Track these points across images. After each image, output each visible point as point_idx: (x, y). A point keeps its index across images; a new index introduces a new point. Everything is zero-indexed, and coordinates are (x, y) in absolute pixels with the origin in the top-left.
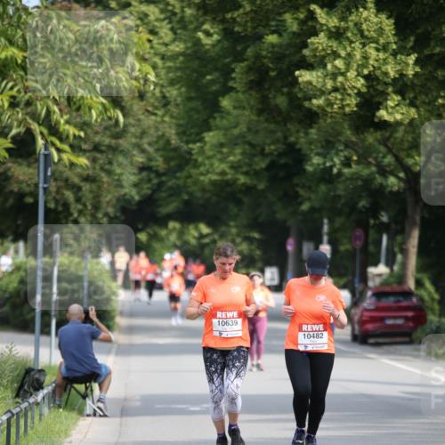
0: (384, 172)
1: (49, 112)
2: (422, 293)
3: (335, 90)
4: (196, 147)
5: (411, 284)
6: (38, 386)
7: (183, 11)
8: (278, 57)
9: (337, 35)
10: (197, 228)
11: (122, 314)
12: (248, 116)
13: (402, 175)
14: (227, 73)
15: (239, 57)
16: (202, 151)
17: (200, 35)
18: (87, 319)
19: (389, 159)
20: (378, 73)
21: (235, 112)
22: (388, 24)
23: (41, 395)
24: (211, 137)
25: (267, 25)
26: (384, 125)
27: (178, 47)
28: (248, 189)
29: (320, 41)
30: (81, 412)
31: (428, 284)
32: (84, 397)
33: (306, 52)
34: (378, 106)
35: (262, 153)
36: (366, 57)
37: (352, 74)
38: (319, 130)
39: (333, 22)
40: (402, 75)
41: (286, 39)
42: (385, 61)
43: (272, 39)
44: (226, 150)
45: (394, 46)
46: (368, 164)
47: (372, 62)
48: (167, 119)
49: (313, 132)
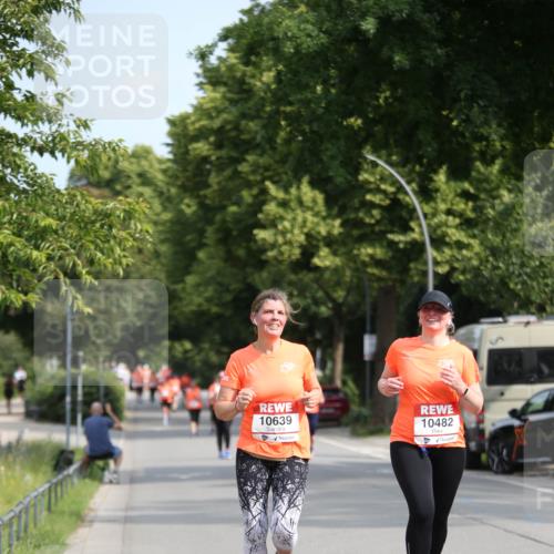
0: (317, 302)
1: (75, 265)
2: (347, 390)
3: (285, 243)
4: (179, 287)
5: (338, 383)
6: (69, 463)
7: (169, 190)
8: (237, 219)
9: (284, 204)
10: (182, 345)
11: (129, 409)
12: (217, 263)
13: (330, 305)
14: (202, 233)
15: (210, 222)
16: (184, 289)
17: (183, 207)
18: (105, 414)
19: (320, 294)
20: (313, 232)
21: (208, 262)
22: (320, 198)
23: (72, 469)
24: (191, 280)
25: (230, 199)
26: (317, 269)
27: (167, 216)
28: (219, 316)
29: (271, 208)
30: (101, 480)
31: (351, 384)
32: (103, 469)
33: (260, 216)
34: (312, 255)
35: (228, 290)
36: (305, 221)
37: (296, 231)
38: (269, 273)
39: (281, 195)
40: (329, 234)
41: (244, 208)
42: (318, 224)
43: (233, 209)
44: (202, 289)
45: (324, 214)
46: (305, 297)
47: (309, 224)
48: (158, 267)
49: (265, 274)
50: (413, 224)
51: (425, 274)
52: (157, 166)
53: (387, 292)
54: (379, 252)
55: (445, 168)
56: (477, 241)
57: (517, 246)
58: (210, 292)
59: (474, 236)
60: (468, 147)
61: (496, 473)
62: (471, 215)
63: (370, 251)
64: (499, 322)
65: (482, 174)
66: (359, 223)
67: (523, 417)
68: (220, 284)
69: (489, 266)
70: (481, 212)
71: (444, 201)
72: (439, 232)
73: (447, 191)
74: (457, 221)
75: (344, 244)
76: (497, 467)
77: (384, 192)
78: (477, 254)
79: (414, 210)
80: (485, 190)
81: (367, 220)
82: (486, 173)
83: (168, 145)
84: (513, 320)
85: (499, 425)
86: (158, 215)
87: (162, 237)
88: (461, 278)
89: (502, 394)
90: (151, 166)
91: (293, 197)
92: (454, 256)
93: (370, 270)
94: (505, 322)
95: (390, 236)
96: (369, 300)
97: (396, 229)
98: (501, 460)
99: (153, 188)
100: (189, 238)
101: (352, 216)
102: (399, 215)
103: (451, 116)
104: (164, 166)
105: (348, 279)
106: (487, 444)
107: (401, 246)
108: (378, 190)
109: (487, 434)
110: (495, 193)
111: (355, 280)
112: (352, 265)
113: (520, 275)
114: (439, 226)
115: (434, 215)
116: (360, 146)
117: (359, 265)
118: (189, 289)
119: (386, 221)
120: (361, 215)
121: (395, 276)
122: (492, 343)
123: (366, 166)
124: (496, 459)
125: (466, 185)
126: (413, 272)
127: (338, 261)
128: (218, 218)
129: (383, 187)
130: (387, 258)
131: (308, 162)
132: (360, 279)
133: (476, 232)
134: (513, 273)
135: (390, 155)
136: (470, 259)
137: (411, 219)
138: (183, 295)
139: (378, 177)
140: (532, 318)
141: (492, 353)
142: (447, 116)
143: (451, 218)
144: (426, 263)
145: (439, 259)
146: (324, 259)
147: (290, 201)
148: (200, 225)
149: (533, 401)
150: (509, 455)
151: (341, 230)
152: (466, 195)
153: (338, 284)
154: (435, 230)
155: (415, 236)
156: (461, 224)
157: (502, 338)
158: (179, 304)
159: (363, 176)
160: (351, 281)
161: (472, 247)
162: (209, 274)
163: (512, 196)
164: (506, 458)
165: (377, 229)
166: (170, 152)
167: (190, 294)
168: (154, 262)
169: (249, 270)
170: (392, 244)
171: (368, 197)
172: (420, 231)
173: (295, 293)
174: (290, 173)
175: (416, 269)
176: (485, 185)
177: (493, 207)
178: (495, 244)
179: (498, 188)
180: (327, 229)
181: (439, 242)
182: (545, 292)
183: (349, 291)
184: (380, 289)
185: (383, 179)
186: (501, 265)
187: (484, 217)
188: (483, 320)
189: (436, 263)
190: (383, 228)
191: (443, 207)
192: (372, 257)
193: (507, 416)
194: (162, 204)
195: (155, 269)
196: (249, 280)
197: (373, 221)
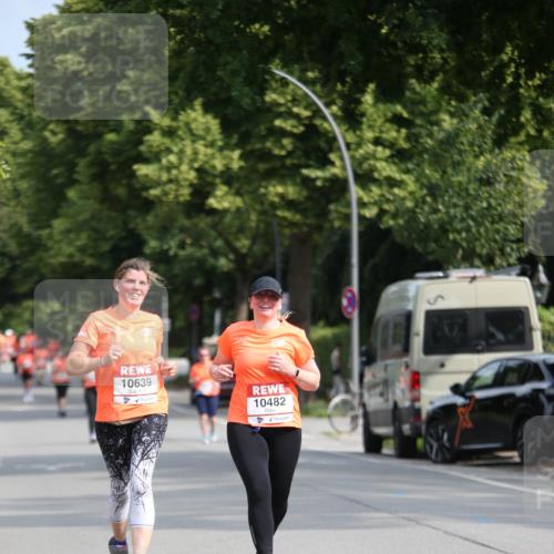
0: (215, 253)
4: (45, 233)
7: (30, 114)
8: (117, 150)
9: (170, 133)
12: (93, 205)
13: (232, 256)
14: (71, 167)
15: (82, 153)
16: (50, 236)
17: (47, 134)
19: (219, 243)
20: (207, 166)
21: (80, 202)
22: (214, 124)
24: (59, 224)
25: (106, 126)
26: (213, 211)
27: (27, 145)
29: (155, 138)
33: (143, 148)
34: (208, 195)
35: (106, 239)
36: (196, 153)
37: (184, 168)
38: (157, 216)
39: (166, 122)
40: (228, 168)
41: (124, 136)
42: (213, 157)
43: (111, 137)
44: (72, 236)
45: (220, 143)
46: (201, 247)
47: (201, 157)
48: (19, 209)
49: (150, 219)
50: (333, 157)
51: (347, 218)
52: (15, 82)
53: (302, 240)
54: (291, 191)
55: (372, 86)
56: (413, 178)
57: (460, 183)
58: (83, 239)
59: (407, 172)
60: (400, 61)
61: (435, 462)
62: (404, 145)
63: (280, 189)
64: (439, 278)
65: (419, 94)
66: (266, 156)
67: (468, 394)
68: (96, 231)
69: (426, 208)
70: (417, 141)
71: (371, 127)
72: (365, 166)
73: (375, 116)
74: (388, 152)
75: (248, 180)
76: (437, 455)
77: (297, 117)
78: (411, 193)
79: (335, 139)
80: (422, 114)
81: (277, 152)
82: (423, 93)
83: (29, 56)
84: (455, 274)
85: (439, 404)
86: (16, 143)
87: (21, 171)
88: (391, 222)
89: (442, 365)
90: (7, 83)
91: (181, 124)
92: (383, 195)
93: (280, 213)
94: (446, 277)
95: (305, 172)
96: (279, 250)
97: (311, 163)
98: (441, 447)
99: (10, 110)
100: (55, 172)
101: (258, 146)
102: (315, 145)
103: (379, 21)
104: (23, 83)
105: (253, 224)
106: (423, 428)
107: (319, 183)
108: (290, 115)
109: (424, 415)
110: (434, 118)
111: (262, 226)
112: (258, 207)
113: (463, 220)
114: (365, 158)
115: (359, 145)
116: (267, 59)
117: (266, 207)
118: (57, 237)
119: (299, 153)
120: (269, 144)
121: (311, 221)
122: (429, 303)
123: (274, 85)
124: (435, 446)
125: (399, 108)
126: (333, 215)
127: (239, 201)
128: (92, 148)
129: (295, 110)
130: (302, 199)
131: (202, 79)
132: (268, 224)
133: (410, 166)
134: (456, 217)
135: (304, 71)
136: (404, 199)
137: (331, 150)
138: (50, 244)
139: (289, 98)
140: (480, 272)
141: (430, 315)
142: (375, 21)
143: (380, 149)
144: (348, 205)
145: (366, 199)
146: (221, 199)
147: (178, 128)
148: (71, 157)
149: (479, 374)
150: (451, 439)
151: (242, 163)
152: (397, 121)
153: (241, 230)
154: (360, 164)
155: (336, 171)
156: (392, 156)
157: (442, 297)
158: (45, 255)
159: (270, 97)
160: (258, 227)
161: (406, 184)
162: (81, 218)
163: (455, 121)
164: (447, 444)
165: (288, 162)
166: (31, 66)
167: (58, 242)
168: (13, 203)
169: (132, 213)
170: (307, 182)
171: (278, 123)
172: (341, 165)
173: (189, 241)
174: (181, 93)
175: (337, 211)
176: (422, 108)
177: (430, 135)
178: (434, 181)
179: (437, 112)
180: (224, 162)
181: (365, 178)
182: (496, 241)
183: (254, 240)
184: (293, 236)
185: (295, 101)
186: (440, 207)
187: (420, 148)
188: (419, 275)
189: (362, 204)
190: (295, 161)
191: (369, 135)
192: (282, 196)
193: (449, 392)
194: (22, 130)
195: (15, 212)
196: (131, 226)
197: (283, 153)
